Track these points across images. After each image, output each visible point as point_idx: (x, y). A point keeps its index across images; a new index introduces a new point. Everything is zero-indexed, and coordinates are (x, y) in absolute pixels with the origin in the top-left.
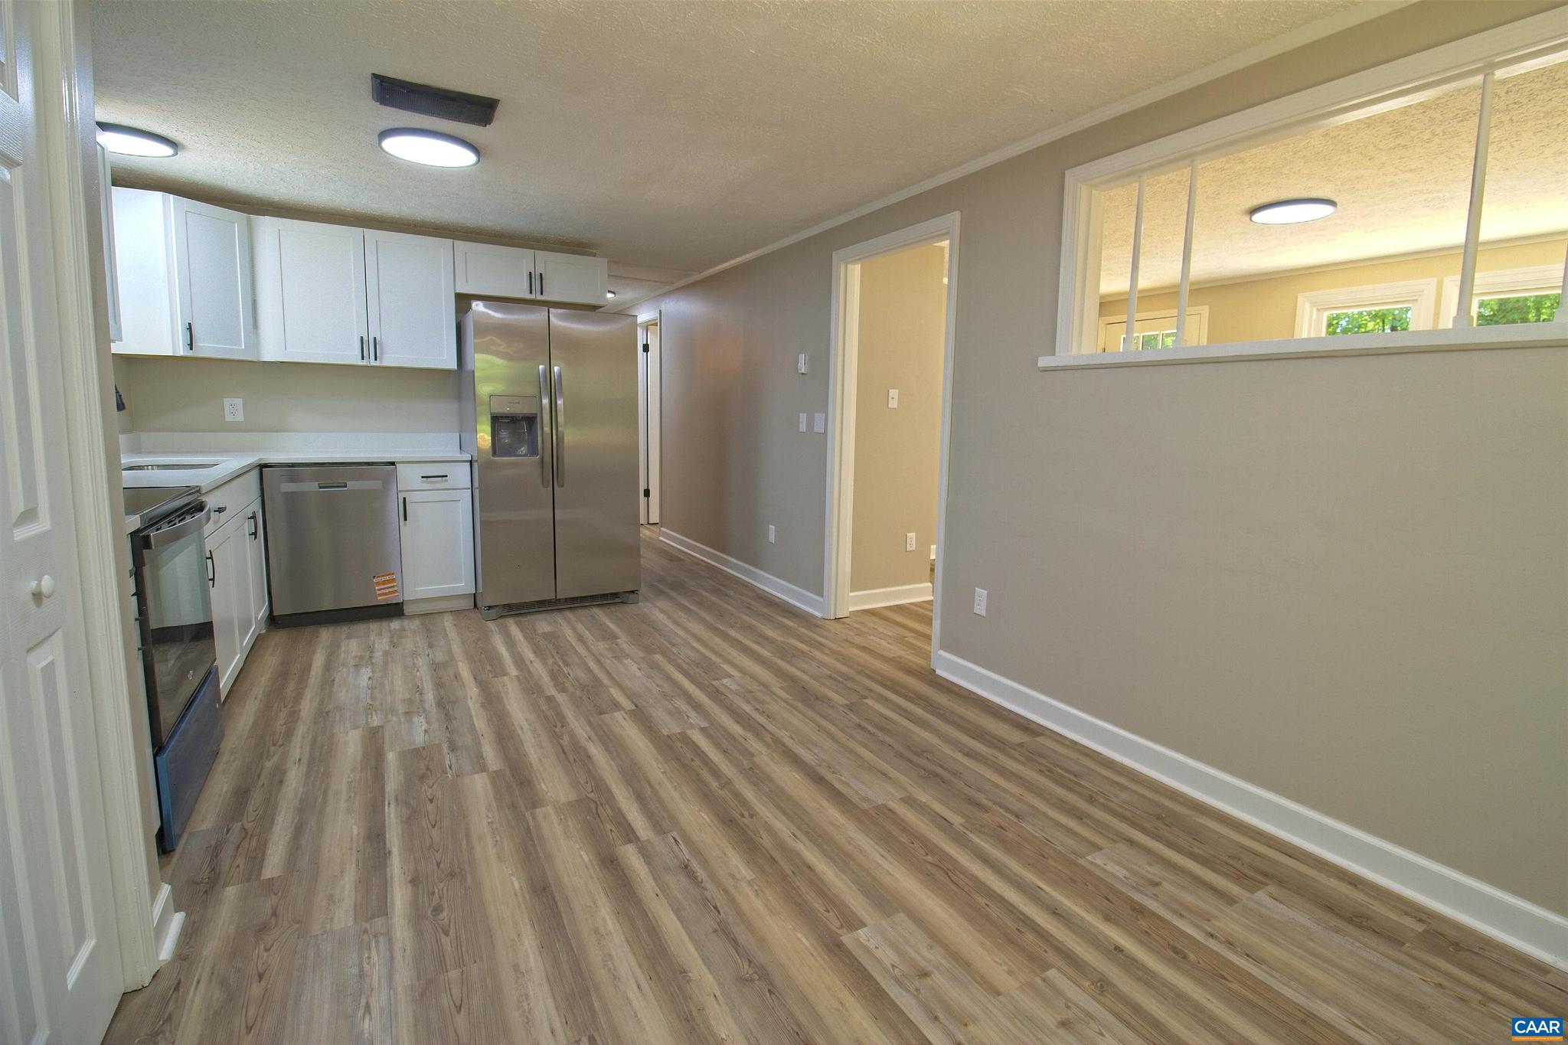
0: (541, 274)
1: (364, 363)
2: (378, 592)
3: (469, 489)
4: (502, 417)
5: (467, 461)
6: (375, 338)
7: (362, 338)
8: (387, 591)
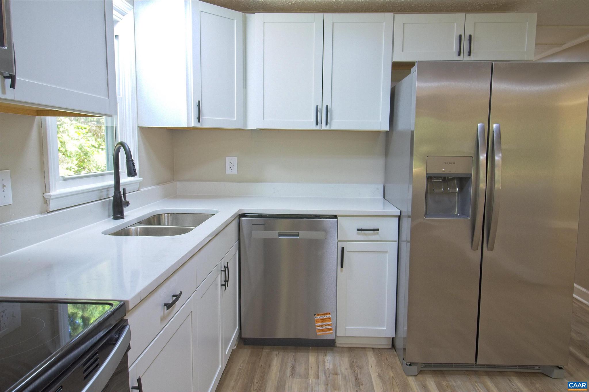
0: (470, 36)
1: (318, 128)
2: (317, 328)
3: (395, 241)
4: (435, 177)
5: (396, 216)
6: (327, 107)
7: (317, 106)
8: (324, 328)
